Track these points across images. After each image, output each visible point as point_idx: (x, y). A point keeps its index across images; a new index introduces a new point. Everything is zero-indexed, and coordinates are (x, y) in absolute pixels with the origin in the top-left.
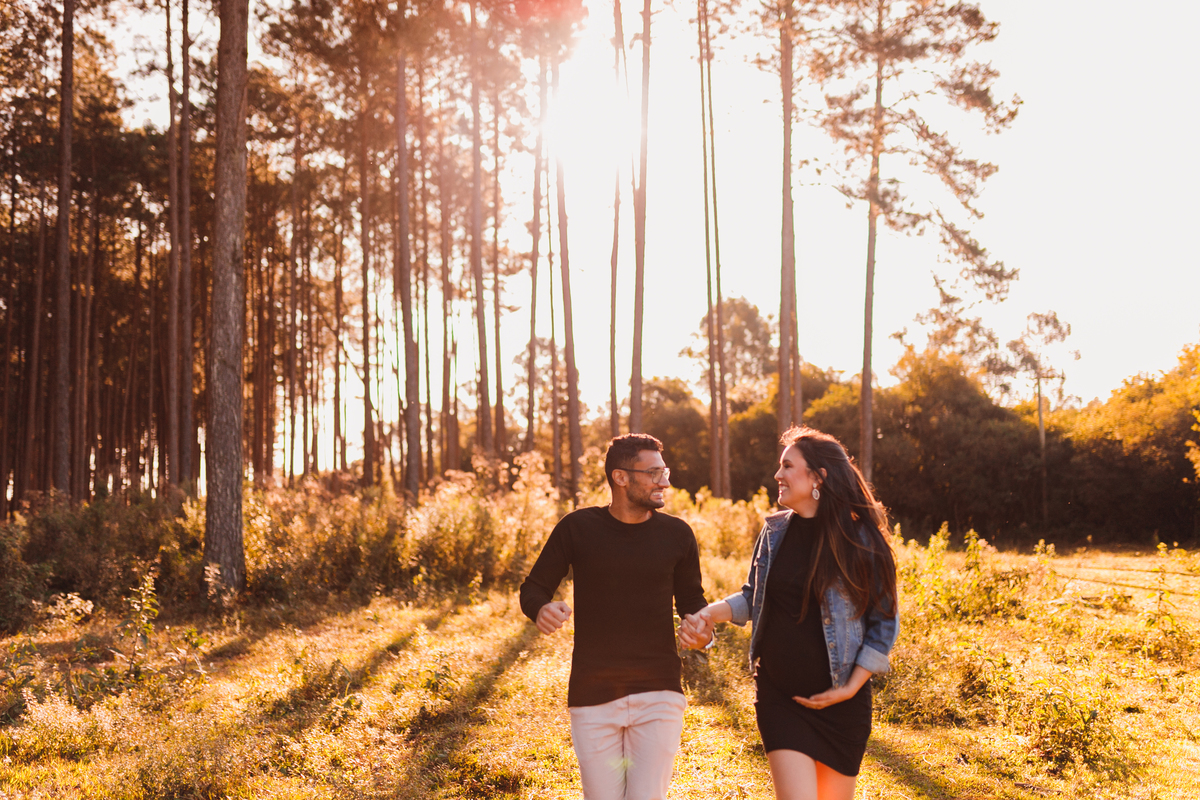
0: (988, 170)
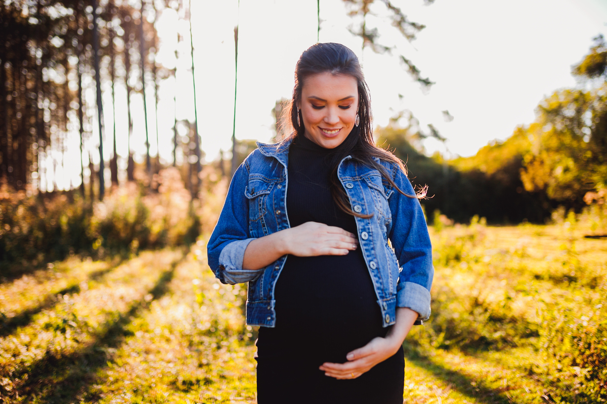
0: (421, 27)
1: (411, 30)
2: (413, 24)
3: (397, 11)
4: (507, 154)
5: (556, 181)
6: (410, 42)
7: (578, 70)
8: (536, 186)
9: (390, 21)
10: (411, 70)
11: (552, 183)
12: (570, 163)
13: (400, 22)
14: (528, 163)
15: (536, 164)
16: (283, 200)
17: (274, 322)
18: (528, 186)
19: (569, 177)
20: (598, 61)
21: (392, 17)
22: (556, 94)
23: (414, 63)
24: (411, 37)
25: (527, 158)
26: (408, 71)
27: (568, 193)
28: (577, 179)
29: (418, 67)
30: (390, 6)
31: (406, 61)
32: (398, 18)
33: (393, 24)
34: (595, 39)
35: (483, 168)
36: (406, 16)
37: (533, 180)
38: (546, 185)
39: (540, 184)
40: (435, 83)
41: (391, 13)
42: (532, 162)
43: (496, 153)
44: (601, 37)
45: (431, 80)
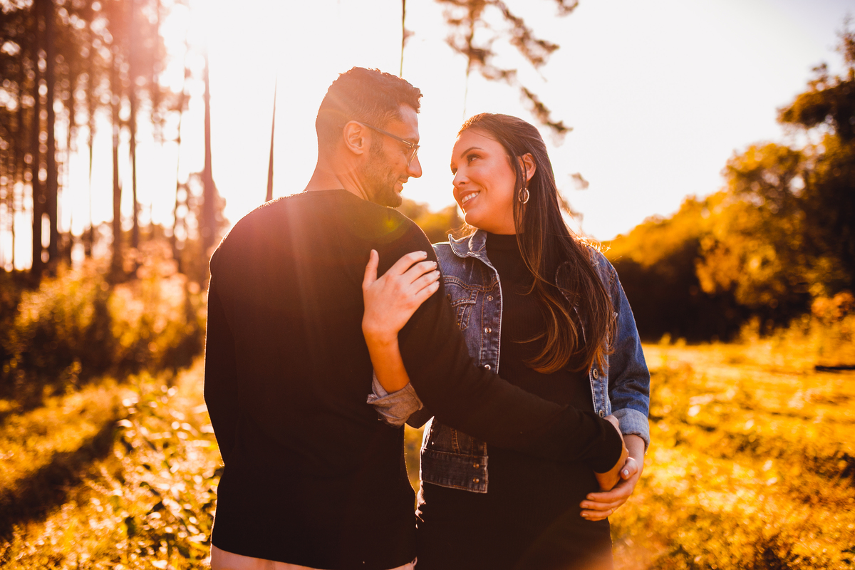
1: (538, 51)
2: (542, 43)
3: (518, 22)
4: (673, 238)
5: (749, 280)
6: (536, 68)
7: (787, 116)
8: (718, 286)
9: (509, 37)
10: (537, 110)
11: (744, 281)
12: (770, 253)
13: (523, 39)
14: (707, 251)
15: (719, 252)
16: (497, 315)
17: (486, 486)
18: (707, 285)
19: (768, 272)
20: (818, 102)
21: (510, 31)
22: (752, 150)
23: (541, 100)
24: (538, 61)
25: (706, 243)
26: (532, 111)
27: (766, 297)
28: (781, 277)
29: (546, 104)
30: (508, 15)
31: (530, 96)
32: (521, 32)
33: (511, 42)
34: (815, 69)
35: (638, 257)
36: (532, 31)
37: (713, 276)
38: (734, 285)
39: (725, 282)
40: (571, 129)
41: (509, 25)
42: (712, 250)
43: (657, 236)
44: (824, 66)
45: (566, 124)
